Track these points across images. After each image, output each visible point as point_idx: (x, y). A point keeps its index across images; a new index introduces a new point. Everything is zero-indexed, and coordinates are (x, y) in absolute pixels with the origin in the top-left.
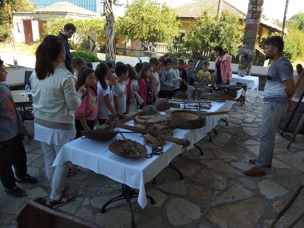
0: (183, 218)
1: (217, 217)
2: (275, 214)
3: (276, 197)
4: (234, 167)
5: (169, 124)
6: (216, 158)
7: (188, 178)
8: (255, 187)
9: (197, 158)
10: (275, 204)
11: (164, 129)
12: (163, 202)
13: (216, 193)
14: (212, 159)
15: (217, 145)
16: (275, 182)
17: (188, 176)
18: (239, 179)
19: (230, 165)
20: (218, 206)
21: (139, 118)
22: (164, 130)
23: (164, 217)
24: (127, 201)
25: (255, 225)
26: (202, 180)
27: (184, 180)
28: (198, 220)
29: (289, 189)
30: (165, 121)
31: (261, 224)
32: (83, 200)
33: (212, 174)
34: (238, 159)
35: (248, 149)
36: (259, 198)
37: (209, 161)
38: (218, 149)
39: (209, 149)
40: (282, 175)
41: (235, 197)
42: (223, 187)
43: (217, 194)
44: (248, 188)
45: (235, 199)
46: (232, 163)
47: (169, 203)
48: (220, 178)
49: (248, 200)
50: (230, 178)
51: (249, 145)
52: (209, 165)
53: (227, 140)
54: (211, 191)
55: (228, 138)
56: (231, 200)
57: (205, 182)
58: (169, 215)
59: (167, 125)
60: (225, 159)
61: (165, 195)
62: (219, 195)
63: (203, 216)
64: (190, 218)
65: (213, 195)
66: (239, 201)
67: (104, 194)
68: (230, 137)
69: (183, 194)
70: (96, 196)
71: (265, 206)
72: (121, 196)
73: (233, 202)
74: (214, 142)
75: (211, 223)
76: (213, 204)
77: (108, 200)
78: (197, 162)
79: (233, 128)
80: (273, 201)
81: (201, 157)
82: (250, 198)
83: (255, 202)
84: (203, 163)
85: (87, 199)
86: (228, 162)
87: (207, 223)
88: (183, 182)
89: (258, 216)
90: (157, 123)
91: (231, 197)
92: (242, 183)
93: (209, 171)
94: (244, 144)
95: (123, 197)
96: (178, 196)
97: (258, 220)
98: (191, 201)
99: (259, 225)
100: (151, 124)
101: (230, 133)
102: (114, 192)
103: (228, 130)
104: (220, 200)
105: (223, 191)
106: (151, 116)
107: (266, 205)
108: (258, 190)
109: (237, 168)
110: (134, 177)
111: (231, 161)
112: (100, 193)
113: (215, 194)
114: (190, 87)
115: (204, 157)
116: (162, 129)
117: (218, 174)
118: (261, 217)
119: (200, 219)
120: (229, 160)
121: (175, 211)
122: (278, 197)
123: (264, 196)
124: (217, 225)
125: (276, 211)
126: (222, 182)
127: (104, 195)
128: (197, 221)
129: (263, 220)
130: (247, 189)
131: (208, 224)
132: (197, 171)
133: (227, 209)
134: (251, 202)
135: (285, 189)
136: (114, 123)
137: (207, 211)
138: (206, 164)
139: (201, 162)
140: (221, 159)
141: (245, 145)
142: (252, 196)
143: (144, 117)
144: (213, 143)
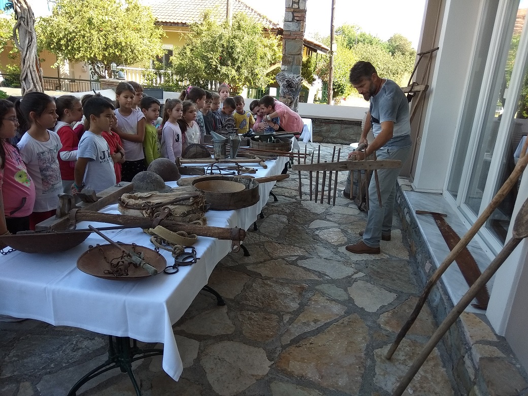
0: (238, 378)
1: (299, 361)
2: (387, 336)
3: (382, 307)
4: (304, 268)
5: (197, 203)
6: (272, 258)
7: (232, 300)
8: (346, 298)
9: (240, 262)
10: (383, 319)
11: (189, 213)
12: (195, 356)
13: (286, 318)
14: (265, 261)
15: (267, 236)
16: (372, 282)
17: (232, 297)
18: (317, 287)
19: (297, 265)
20: (296, 341)
21: (130, 197)
22: (187, 215)
23: (202, 385)
24: (123, 370)
25: (362, 362)
26: (257, 300)
27: (226, 306)
28: (267, 375)
29: (395, 291)
30: (188, 199)
31: (370, 359)
32: (18, 389)
33: (271, 286)
34: (306, 255)
35: (317, 235)
36: (356, 314)
37: (261, 264)
38: (271, 242)
39: (256, 244)
40: (379, 270)
41: (319, 321)
42: (294, 305)
43: (287, 320)
44: (334, 300)
45: (319, 323)
46: (300, 263)
47: (206, 355)
48: (287, 290)
49: (341, 321)
50: (303, 288)
51: (317, 229)
52: (264, 271)
53: (282, 226)
54: (276, 316)
55: (283, 223)
56: (313, 326)
57: (263, 303)
58: (211, 378)
59: (193, 204)
60: (287, 256)
61: (197, 342)
62: (291, 321)
63: (274, 366)
64: (253, 375)
65: (282, 324)
66: (327, 325)
67: (64, 365)
68: (285, 220)
69: (230, 333)
70: (46, 374)
71: (369, 327)
72: (108, 363)
73: (317, 329)
74: (262, 230)
75: (290, 375)
76: (286, 340)
77: (77, 378)
78: (241, 269)
79: (286, 204)
80: (377, 314)
81: (246, 260)
82: (342, 317)
83: (353, 322)
84: (252, 270)
85: (27, 384)
86: (293, 261)
87: (284, 377)
88: (224, 309)
89: (364, 346)
90: (172, 203)
91: (313, 321)
92: (323, 294)
93: (265, 281)
94: (309, 229)
95: (114, 364)
96: (221, 338)
97: (365, 352)
98: (246, 342)
99: (369, 360)
100: (159, 207)
101: (282, 212)
102: (88, 357)
103: (280, 209)
104: (296, 330)
105: (297, 313)
106: (154, 192)
107: (369, 323)
108: (351, 300)
109: (309, 270)
110: (147, 320)
111: (297, 260)
112: (56, 365)
113: (285, 322)
114: (216, 135)
115: (251, 259)
116: (184, 213)
117: (282, 284)
118: (368, 346)
119: (270, 372)
120: (294, 258)
121: (221, 368)
122: (384, 306)
123: (362, 309)
124: (303, 376)
125: (387, 330)
126: (291, 297)
127: (66, 367)
128: (267, 378)
129: (372, 351)
130: (334, 302)
131: (286, 379)
132: (244, 286)
133: (311, 344)
134: (346, 323)
135: (391, 292)
136: (77, 213)
137: (279, 355)
138: (258, 271)
139: (249, 268)
140: (280, 257)
141: (312, 229)
142: (345, 313)
143: (139, 194)
144: (260, 234)
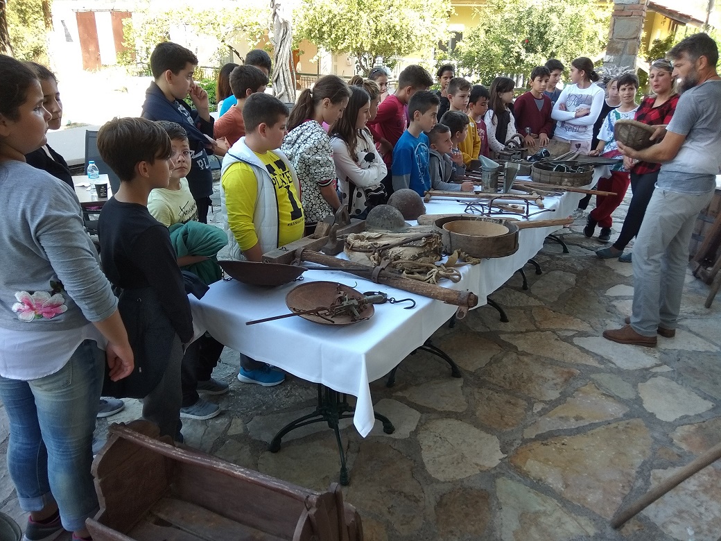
0: (458, 463)
1: (540, 461)
2: (679, 456)
3: (682, 418)
4: (582, 349)
5: (431, 244)
6: (538, 329)
7: (471, 374)
8: (633, 396)
9: (493, 329)
10: (680, 432)
12: (413, 428)
13: (538, 407)
14: (527, 331)
15: (540, 300)
16: (680, 382)
17: (471, 369)
18: (592, 376)
19: (572, 343)
20: (544, 438)
21: (357, 238)
22: (417, 258)
23: (415, 461)
24: (331, 425)
25: (629, 481)
26: (504, 378)
27: (462, 380)
28: (495, 468)
29: (713, 399)
31: (643, 479)
32: (230, 424)
33: (527, 364)
34: (589, 330)
35: (614, 306)
36: (640, 420)
37: (520, 335)
38: (543, 308)
39: (521, 308)
40: (696, 367)
41: (582, 418)
42: (553, 395)
43: (538, 410)
44: (613, 397)
45: (582, 421)
46: (576, 341)
47: (426, 430)
48: (549, 373)
49: (614, 425)
50: (571, 375)
51: (617, 298)
52: (522, 345)
53: (564, 288)
54: (524, 403)
55: (567, 283)
56: (573, 424)
57: (511, 384)
58: (426, 456)
59: (425, 246)
60: (560, 330)
61: (418, 413)
62: (543, 413)
63: (507, 460)
64: (477, 465)
65: (530, 413)
66: (593, 426)
67: (275, 409)
68: (571, 279)
69: (461, 411)
70: (257, 415)
71: (655, 439)
72: (314, 414)
73: (577, 428)
74: (534, 291)
75: (525, 475)
76: (530, 433)
77: (285, 424)
78: (492, 338)
79: (579, 259)
80: (673, 425)
81: (502, 326)
82: (617, 420)
83: (631, 429)
84: (507, 340)
85: (239, 421)
86: (568, 337)
87: (516, 475)
88: (459, 383)
89: (638, 461)
90: (401, 245)
91: (574, 418)
92: (598, 386)
93: (521, 357)
94: (605, 296)
95: (321, 416)
96: (448, 415)
97: (637, 470)
98: (478, 425)
99: (640, 480)
101: (572, 270)
102: (299, 406)
103: (569, 264)
104: (547, 424)
105: (554, 404)
106: (383, 232)
107: (656, 435)
108: (639, 401)
109: (587, 352)
111: (574, 336)
112: (267, 408)
113: (535, 411)
115: (509, 327)
116: (414, 256)
117: (543, 364)
118: (644, 463)
119: (499, 466)
120: (571, 333)
121: (440, 448)
122: (687, 416)
123: (652, 415)
124: (541, 480)
125: (680, 449)
126: (551, 383)
127: (278, 412)
128: (493, 472)
129: (649, 471)
130: (611, 399)
131: (518, 478)
132: (491, 359)
133: (563, 444)
134: (621, 428)
135: (705, 399)
136: (303, 251)
137: (517, 449)
138: (515, 343)
139: (503, 337)
140: (548, 329)
141: (608, 297)
142: (624, 415)
143: (368, 234)
144: (530, 294)
